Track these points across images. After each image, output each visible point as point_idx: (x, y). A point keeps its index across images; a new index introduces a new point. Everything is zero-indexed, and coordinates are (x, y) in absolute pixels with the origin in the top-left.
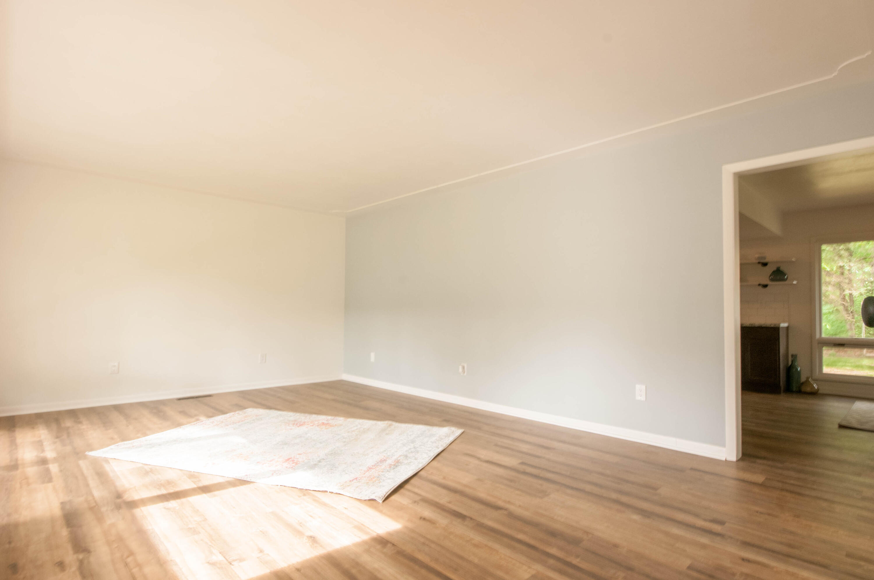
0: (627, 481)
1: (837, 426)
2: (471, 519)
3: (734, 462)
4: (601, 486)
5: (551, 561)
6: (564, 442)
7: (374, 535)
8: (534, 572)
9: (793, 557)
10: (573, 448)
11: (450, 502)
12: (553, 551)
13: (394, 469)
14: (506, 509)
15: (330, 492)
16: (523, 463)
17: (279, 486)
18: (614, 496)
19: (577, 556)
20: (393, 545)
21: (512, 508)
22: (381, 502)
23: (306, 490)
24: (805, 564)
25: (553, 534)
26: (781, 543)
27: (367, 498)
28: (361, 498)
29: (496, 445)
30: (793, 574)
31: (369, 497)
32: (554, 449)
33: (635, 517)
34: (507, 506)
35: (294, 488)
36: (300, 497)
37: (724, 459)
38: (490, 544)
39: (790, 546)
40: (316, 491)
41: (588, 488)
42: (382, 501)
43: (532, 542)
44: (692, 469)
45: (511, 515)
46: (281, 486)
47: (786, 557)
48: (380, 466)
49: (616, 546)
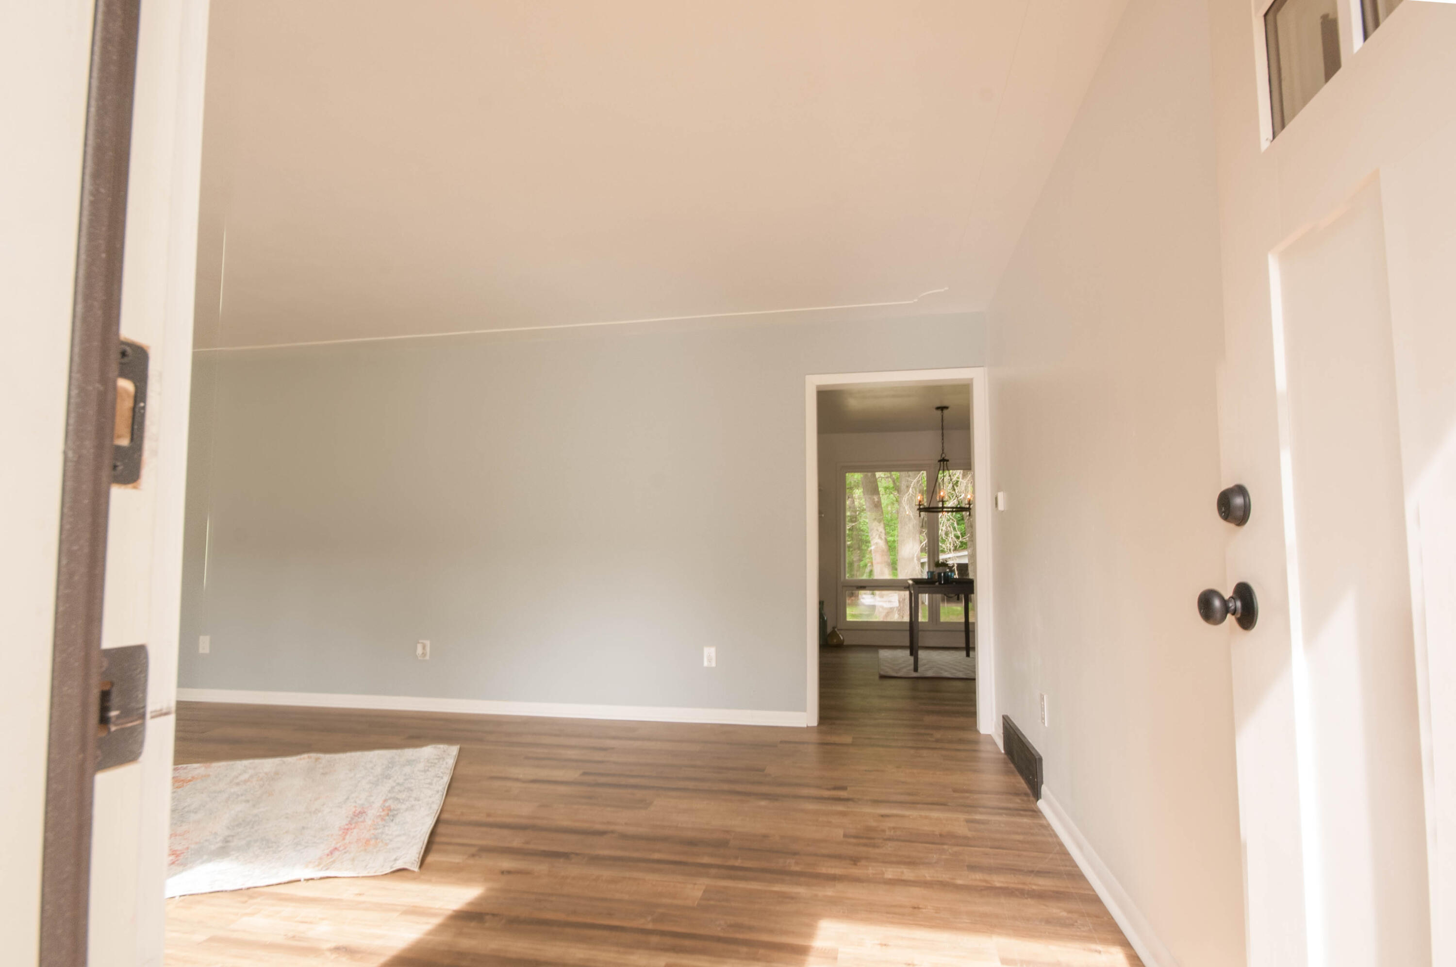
0: (728, 769)
1: (877, 677)
2: (577, 854)
3: (814, 727)
4: (703, 780)
5: (713, 871)
6: (614, 738)
7: (449, 913)
8: (704, 887)
9: (918, 803)
10: (638, 744)
11: (527, 843)
12: (706, 860)
13: (392, 820)
14: (612, 832)
15: (305, 880)
16: (585, 774)
17: (177, 898)
18: (726, 787)
19: (736, 858)
20: (494, 915)
21: (619, 828)
22: (416, 869)
23: (248, 888)
24: (930, 806)
25: (692, 843)
26: (902, 794)
27: (389, 870)
28: (375, 872)
29: (527, 758)
30: (926, 817)
31: (391, 867)
32: (613, 748)
33: (763, 803)
34: (611, 828)
35: (218, 892)
36: (245, 902)
37: (805, 725)
38: (627, 874)
39: (909, 794)
40: (272, 885)
41: (691, 785)
42: (418, 866)
43: (677, 858)
44: (781, 742)
45: (624, 836)
46: (181, 896)
47: (913, 804)
48: (363, 822)
49: (765, 836)
